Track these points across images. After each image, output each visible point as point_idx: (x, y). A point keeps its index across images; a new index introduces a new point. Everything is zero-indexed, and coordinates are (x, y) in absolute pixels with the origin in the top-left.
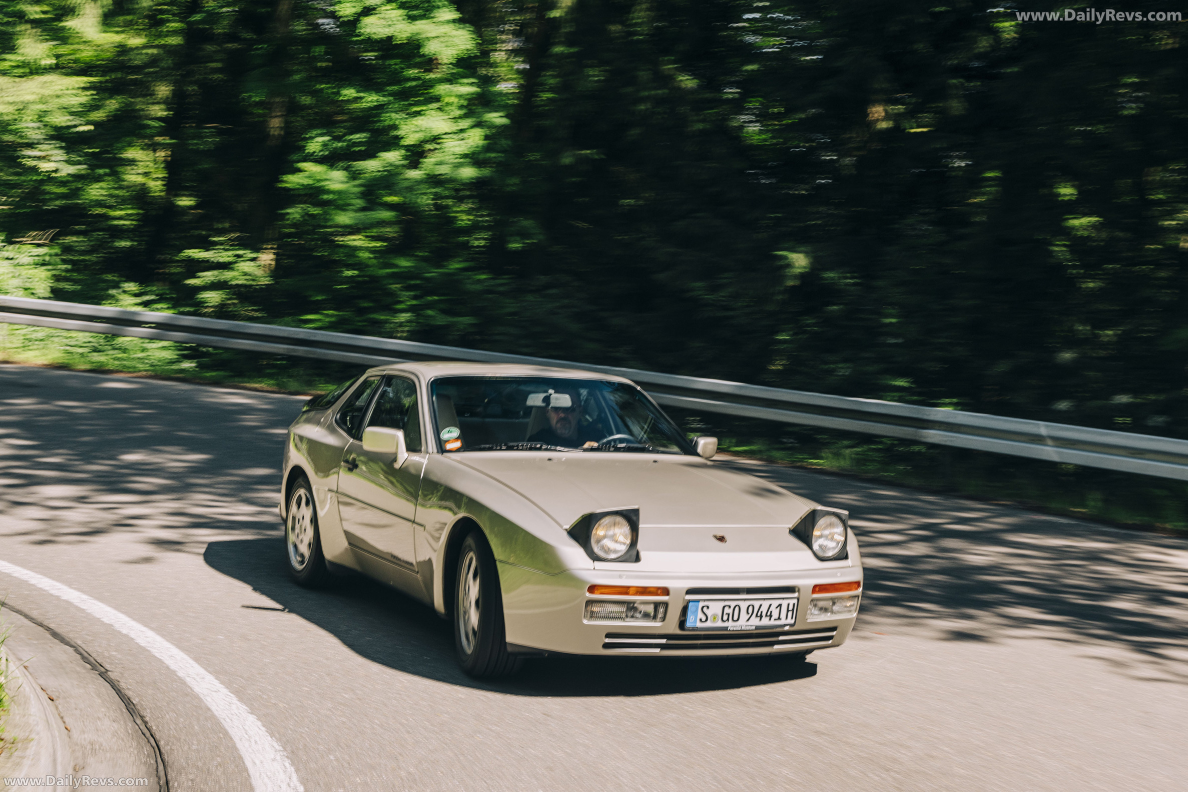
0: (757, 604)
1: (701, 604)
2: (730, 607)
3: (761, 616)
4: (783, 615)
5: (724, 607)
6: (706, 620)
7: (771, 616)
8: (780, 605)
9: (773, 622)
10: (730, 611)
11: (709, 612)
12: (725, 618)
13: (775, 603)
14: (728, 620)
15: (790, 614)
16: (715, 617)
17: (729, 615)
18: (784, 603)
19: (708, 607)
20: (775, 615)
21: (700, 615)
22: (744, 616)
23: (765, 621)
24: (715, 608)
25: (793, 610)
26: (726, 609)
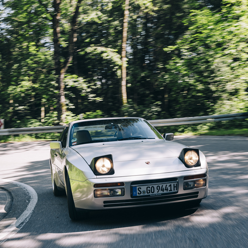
0: (161, 186)
1: (137, 187)
2: (149, 187)
3: (163, 190)
4: (173, 189)
5: (147, 188)
6: (141, 193)
7: (167, 190)
8: (170, 185)
9: (168, 192)
10: (150, 189)
11: (141, 190)
12: (148, 192)
13: (168, 185)
14: (150, 192)
15: (175, 188)
16: (144, 192)
17: (149, 190)
18: (172, 184)
19: (141, 188)
20: (169, 189)
21: (138, 192)
22: (156, 191)
23: (165, 192)
24: (144, 188)
25: (176, 187)
26: (148, 188)
